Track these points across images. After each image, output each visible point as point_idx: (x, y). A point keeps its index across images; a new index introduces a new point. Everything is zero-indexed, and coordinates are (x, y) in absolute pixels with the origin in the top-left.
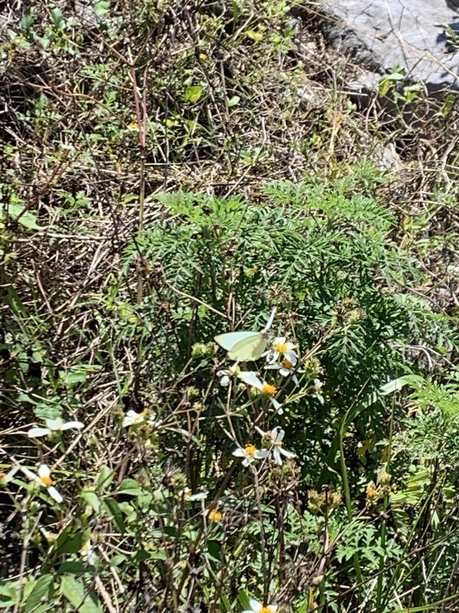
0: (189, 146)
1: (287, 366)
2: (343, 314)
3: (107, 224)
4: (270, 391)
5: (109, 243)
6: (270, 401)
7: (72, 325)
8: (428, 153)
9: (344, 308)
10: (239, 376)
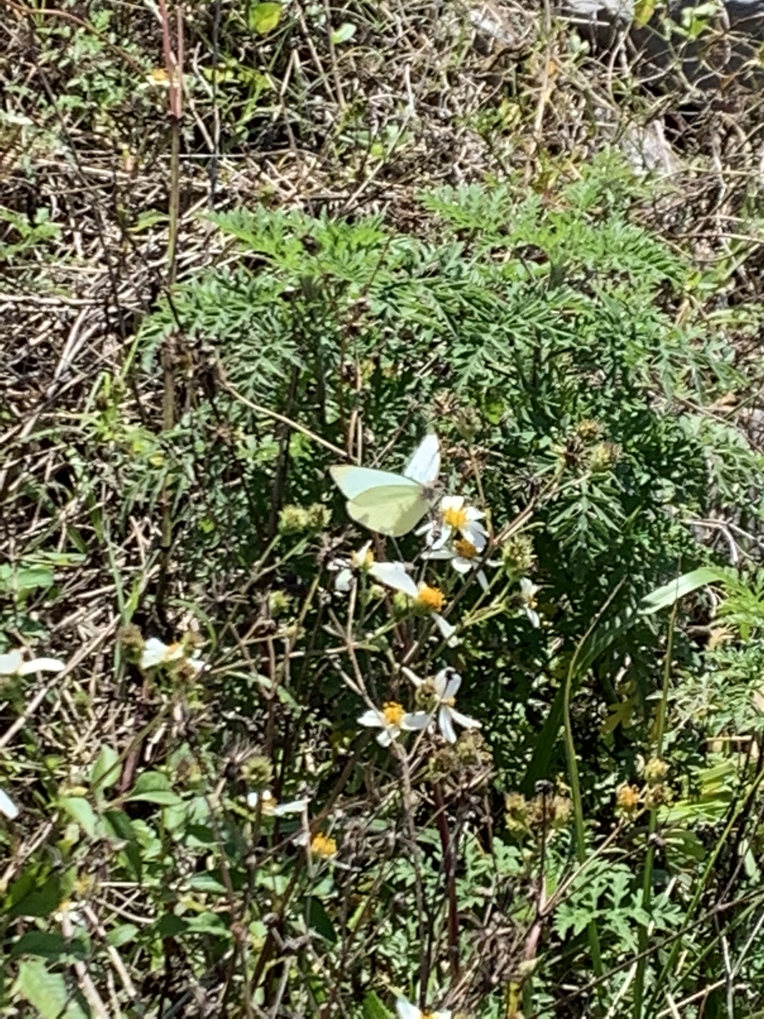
0: (255, 122)
1: (466, 553)
2: (579, 451)
3: (91, 276)
4: (432, 601)
5: (100, 312)
6: (433, 621)
7: (25, 475)
8: (732, 140)
9: (579, 440)
10: (371, 572)
